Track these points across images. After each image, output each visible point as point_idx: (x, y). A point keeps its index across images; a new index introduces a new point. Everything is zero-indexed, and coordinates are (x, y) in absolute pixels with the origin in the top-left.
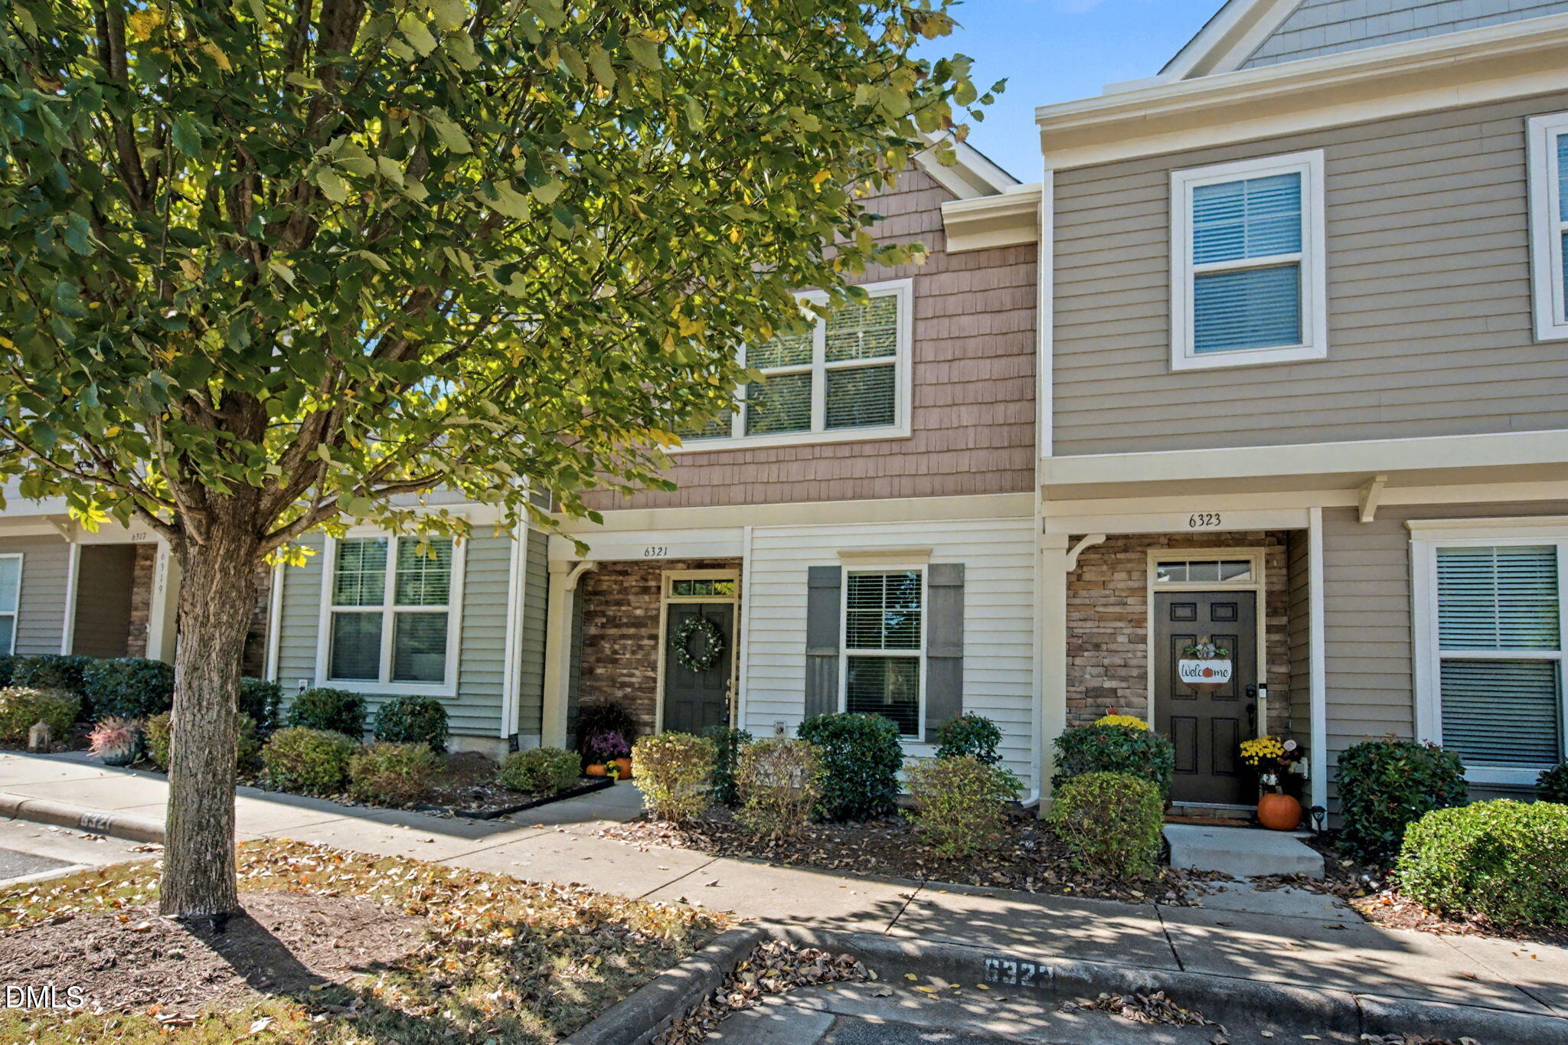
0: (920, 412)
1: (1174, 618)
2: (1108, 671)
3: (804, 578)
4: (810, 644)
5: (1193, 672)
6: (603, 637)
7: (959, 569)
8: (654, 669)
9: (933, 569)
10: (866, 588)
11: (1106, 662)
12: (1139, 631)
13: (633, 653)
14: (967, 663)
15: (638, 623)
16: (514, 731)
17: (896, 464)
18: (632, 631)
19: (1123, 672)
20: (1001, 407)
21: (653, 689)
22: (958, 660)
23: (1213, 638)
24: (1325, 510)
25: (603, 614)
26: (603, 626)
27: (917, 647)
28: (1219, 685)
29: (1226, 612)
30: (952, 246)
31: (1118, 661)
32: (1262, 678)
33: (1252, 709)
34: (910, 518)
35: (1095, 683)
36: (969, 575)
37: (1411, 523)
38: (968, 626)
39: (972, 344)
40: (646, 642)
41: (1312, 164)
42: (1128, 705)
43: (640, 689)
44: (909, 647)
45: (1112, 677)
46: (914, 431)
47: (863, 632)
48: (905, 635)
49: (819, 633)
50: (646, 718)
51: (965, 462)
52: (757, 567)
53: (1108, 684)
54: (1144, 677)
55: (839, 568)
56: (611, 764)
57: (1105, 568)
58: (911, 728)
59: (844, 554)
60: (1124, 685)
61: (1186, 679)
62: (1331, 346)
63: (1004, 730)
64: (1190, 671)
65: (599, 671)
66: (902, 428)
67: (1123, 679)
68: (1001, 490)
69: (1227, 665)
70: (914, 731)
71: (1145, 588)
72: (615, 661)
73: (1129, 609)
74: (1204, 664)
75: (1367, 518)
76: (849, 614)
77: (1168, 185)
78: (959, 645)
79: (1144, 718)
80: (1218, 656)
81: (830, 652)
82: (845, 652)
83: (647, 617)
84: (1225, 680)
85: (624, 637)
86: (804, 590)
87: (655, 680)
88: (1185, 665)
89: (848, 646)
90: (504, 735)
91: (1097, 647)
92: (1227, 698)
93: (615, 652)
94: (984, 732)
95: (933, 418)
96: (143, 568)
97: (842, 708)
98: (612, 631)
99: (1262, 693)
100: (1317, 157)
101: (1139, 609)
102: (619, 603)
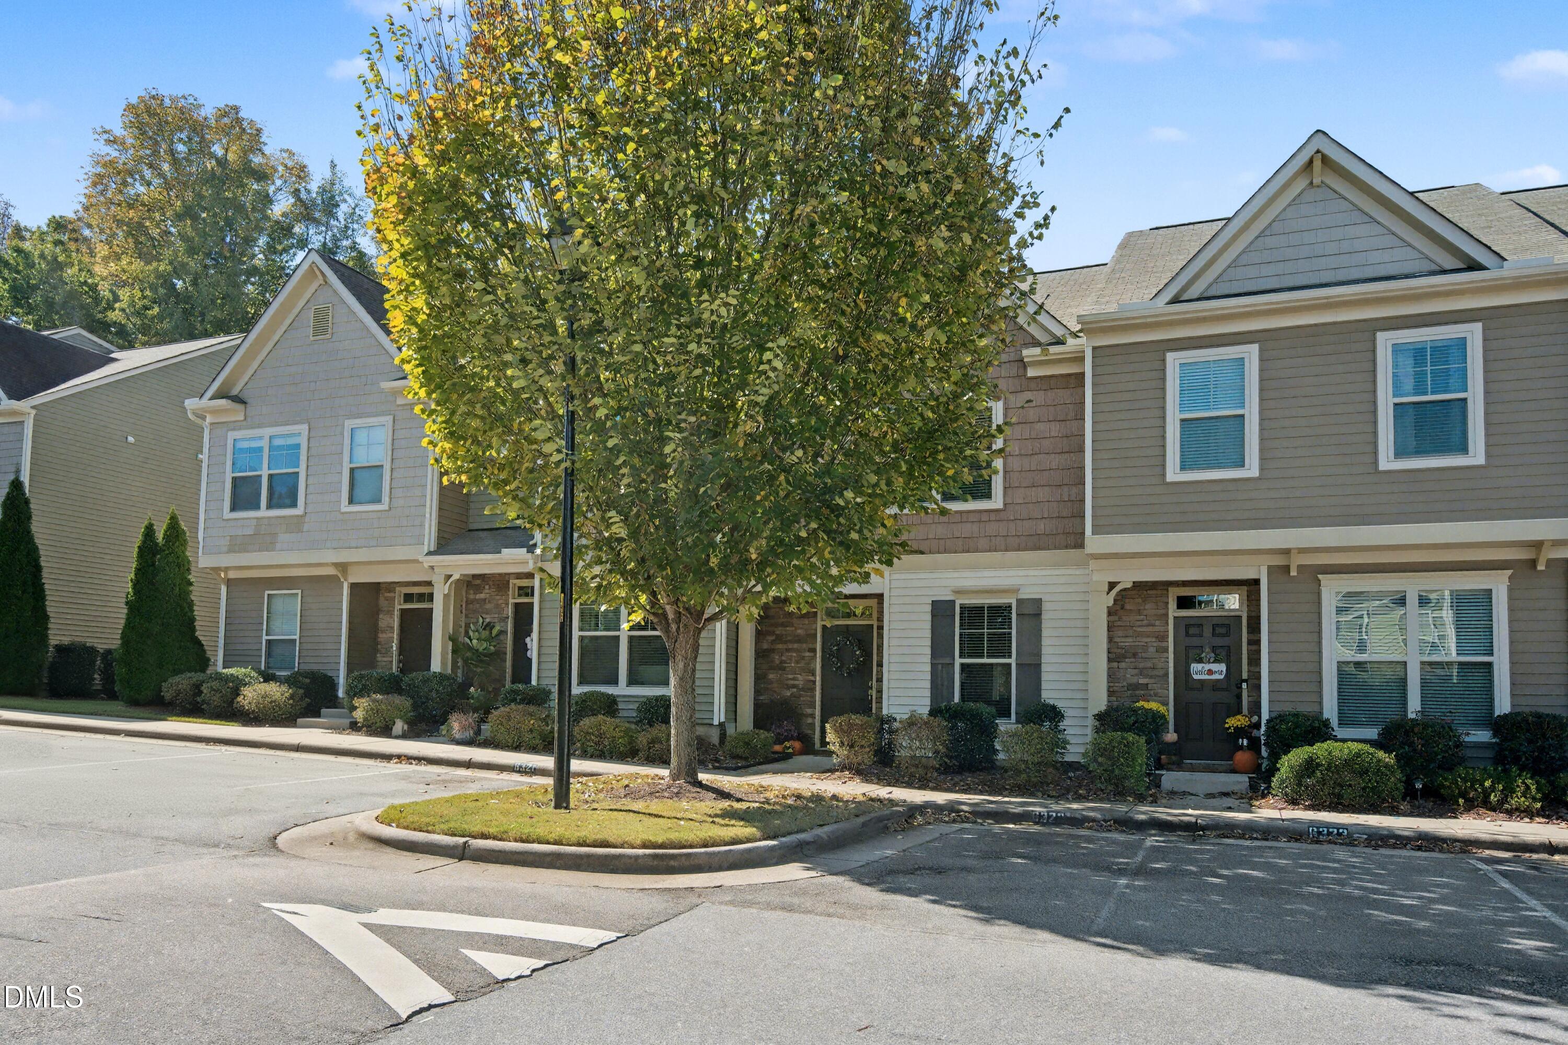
0: (1010, 491)
1: (1187, 634)
2: (1142, 672)
3: (929, 608)
4: (934, 655)
5: (1200, 672)
6: (773, 650)
7: (1038, 602)
8: (814, 674)
9: (1020, 602)
10: (972, 614)
11: (1141, 665)
12: (1164, 644)
13: (797, 662)
14: (1044, 668)
15: (799, 640)
16: (722, 720)
17: (992, 528)
18: (796, 646)
19: (1151, 673)
20: (1066, 489)
21: (813, 689)
22: (1038, 666)
23: (1214, 649)
24: (1269, 567)
25: (773, 633)
26: (773, 642)
27: (1010, 657)
28: (1218, 680)
29: (1222, 631)
30: (1031, 373)
31: (1149, 665)
32: (1245, 676)
33: (1239, 697)
34: (1002, 566)
35: (1134, 680)
36: (1046, 606)
37: (1320, 576)
38: (1045, 642)
39: (1046, 443)
40: (807, 654)
41: (1252, 353)
42: (1156, 695)
43: (803, 689)
44: (1004, 657)
45: (1146, 676)
46: (1005, 505)
47: (971, 646)
48: (1001, 646)
49: (940, 647)
50: (809, 711)
51: (1041, 527)
52: (894, 600)
53: (1142, 681)
54: (1167, 675)
55: (953, 602)
56: (787, 744)
57: (1140, 600)
58: (1006, 714)
59: (958, 592)
60: (1152, 681)
61: (1195, 677)
62: (1262, 469)
63: (1068, 713)
64: (1199, 671)
65: (771, 676)
66: (997, 502)
67: (1151, 677)
68: (1066, 547)
69: (1223, 667)
70: (1009, 716)
71: (1167, 615)
72: (784, 669)
73: (1156, 629)
74: (1208, 667)
75: (1293, 573)
76: (961, 635)
77: (1164, 360)
78: (1039, 655)
79: (1165, 704)
80: (1216, 661)
81: (947, 661)
82: (958, 661)
83: (808, 635)
84: (1222, 677)
85: (788, 650)
86: (928, 617)
87: (814, 682)
88: (1195, 667)
89: (961, 657)
90: (716, 722)
91: (1135, 655)
92: (1223, 690)
93: (782, 662)
94: (1054, 714)
95: (1019, 496)
96: (387, 599)
97: (957, 699)
98: (780, 646)
99: (1244, 685)
100: (1254, 348)
101: (1162, 629)
102: (783, 625)
